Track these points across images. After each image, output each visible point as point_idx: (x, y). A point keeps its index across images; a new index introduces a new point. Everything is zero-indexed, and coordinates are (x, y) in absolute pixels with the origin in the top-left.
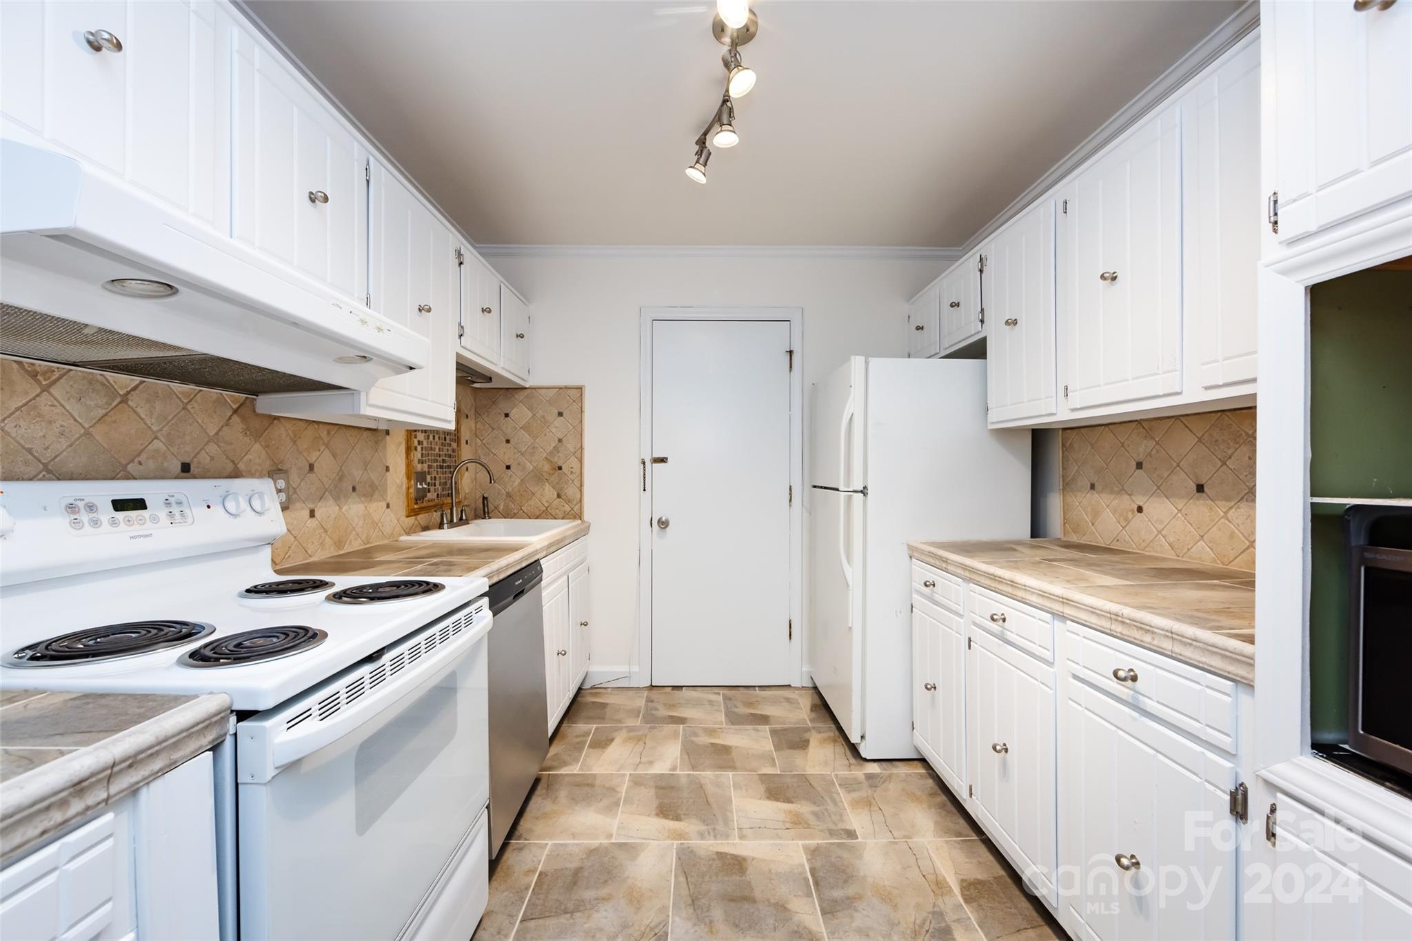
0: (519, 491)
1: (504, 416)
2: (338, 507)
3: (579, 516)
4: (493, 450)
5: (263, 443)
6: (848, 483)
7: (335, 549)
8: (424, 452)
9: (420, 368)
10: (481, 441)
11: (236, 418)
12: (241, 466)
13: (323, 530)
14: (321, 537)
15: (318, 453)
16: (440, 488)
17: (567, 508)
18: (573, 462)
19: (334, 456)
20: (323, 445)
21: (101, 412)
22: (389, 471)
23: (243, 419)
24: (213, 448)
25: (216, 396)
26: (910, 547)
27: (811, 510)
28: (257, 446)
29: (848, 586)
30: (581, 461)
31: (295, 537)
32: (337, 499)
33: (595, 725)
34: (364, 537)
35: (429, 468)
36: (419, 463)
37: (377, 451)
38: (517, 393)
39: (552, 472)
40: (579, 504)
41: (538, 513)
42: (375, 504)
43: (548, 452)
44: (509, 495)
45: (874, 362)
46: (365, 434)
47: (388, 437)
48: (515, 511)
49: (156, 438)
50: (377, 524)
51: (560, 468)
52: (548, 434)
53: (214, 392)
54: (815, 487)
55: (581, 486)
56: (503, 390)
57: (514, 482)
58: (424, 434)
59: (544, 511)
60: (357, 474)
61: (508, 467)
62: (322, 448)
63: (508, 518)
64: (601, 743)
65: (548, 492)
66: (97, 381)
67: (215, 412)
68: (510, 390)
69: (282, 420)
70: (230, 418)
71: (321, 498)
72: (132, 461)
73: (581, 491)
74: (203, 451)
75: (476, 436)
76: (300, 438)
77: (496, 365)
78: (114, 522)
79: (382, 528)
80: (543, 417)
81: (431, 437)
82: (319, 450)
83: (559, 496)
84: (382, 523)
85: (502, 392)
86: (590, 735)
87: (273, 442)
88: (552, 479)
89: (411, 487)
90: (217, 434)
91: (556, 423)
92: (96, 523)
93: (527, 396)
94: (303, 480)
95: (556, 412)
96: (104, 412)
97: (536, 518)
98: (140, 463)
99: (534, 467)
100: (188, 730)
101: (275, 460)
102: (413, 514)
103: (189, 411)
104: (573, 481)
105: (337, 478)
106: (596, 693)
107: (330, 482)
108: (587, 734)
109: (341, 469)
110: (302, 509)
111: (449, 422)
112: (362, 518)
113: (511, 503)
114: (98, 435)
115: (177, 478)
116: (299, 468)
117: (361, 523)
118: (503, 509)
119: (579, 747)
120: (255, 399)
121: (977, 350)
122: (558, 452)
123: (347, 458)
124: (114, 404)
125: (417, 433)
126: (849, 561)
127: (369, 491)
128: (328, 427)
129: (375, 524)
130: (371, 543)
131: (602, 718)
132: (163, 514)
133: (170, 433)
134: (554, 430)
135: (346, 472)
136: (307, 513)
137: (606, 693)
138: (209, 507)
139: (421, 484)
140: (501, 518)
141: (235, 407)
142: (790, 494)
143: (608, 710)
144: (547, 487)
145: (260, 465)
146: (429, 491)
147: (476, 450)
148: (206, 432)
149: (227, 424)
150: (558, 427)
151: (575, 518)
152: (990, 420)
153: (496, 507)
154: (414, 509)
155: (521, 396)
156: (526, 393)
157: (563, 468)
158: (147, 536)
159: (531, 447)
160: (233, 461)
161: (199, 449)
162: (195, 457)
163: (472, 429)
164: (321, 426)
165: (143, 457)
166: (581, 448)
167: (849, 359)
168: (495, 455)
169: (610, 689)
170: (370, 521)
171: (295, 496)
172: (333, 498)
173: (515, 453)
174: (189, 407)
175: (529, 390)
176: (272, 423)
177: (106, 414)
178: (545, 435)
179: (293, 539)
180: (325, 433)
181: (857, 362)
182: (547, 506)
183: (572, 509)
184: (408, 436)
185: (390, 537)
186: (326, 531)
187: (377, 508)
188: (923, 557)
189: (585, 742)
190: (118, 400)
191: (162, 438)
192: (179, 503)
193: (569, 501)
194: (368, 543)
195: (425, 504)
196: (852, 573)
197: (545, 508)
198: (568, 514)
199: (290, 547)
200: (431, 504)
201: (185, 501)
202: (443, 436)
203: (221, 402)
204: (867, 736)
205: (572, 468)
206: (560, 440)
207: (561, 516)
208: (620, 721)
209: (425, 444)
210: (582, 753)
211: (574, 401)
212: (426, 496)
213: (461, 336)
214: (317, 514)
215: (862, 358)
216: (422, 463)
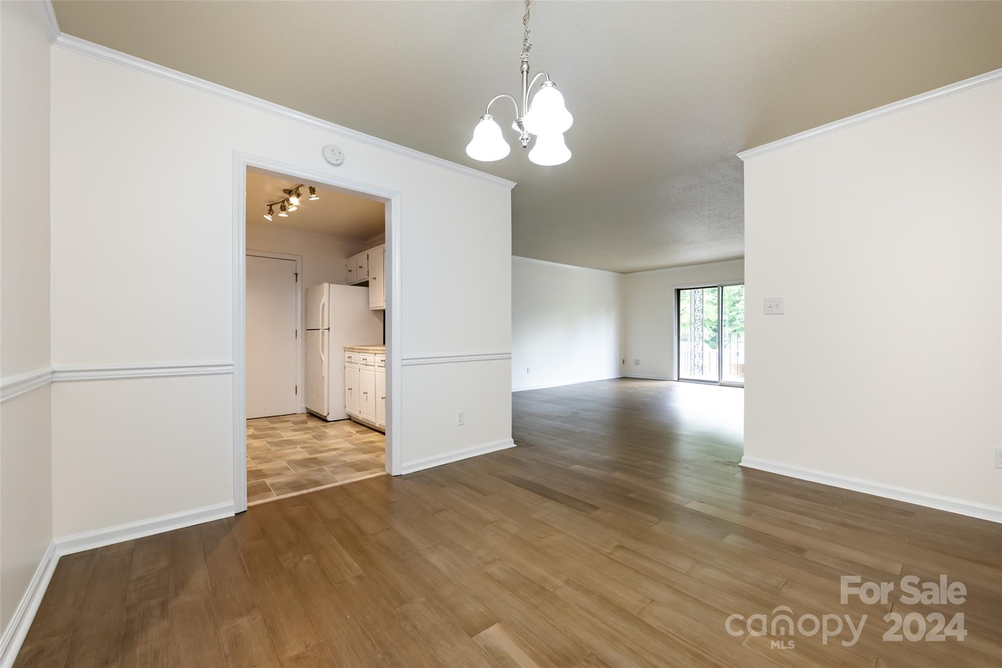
6: (323, 326)
26: (345, 348)
27: (306, 340)
29: (323, 362)
45: (331, 285)
54: (308, 330)
121: (366, 284)
126: (323, 353)
142: (296, 333)
152: (370, 307)
167: (323, 283)
181: (326, 285)
188: (349, 350)
196: (324, 358)
204: (330, 414)
215: (327, 284)
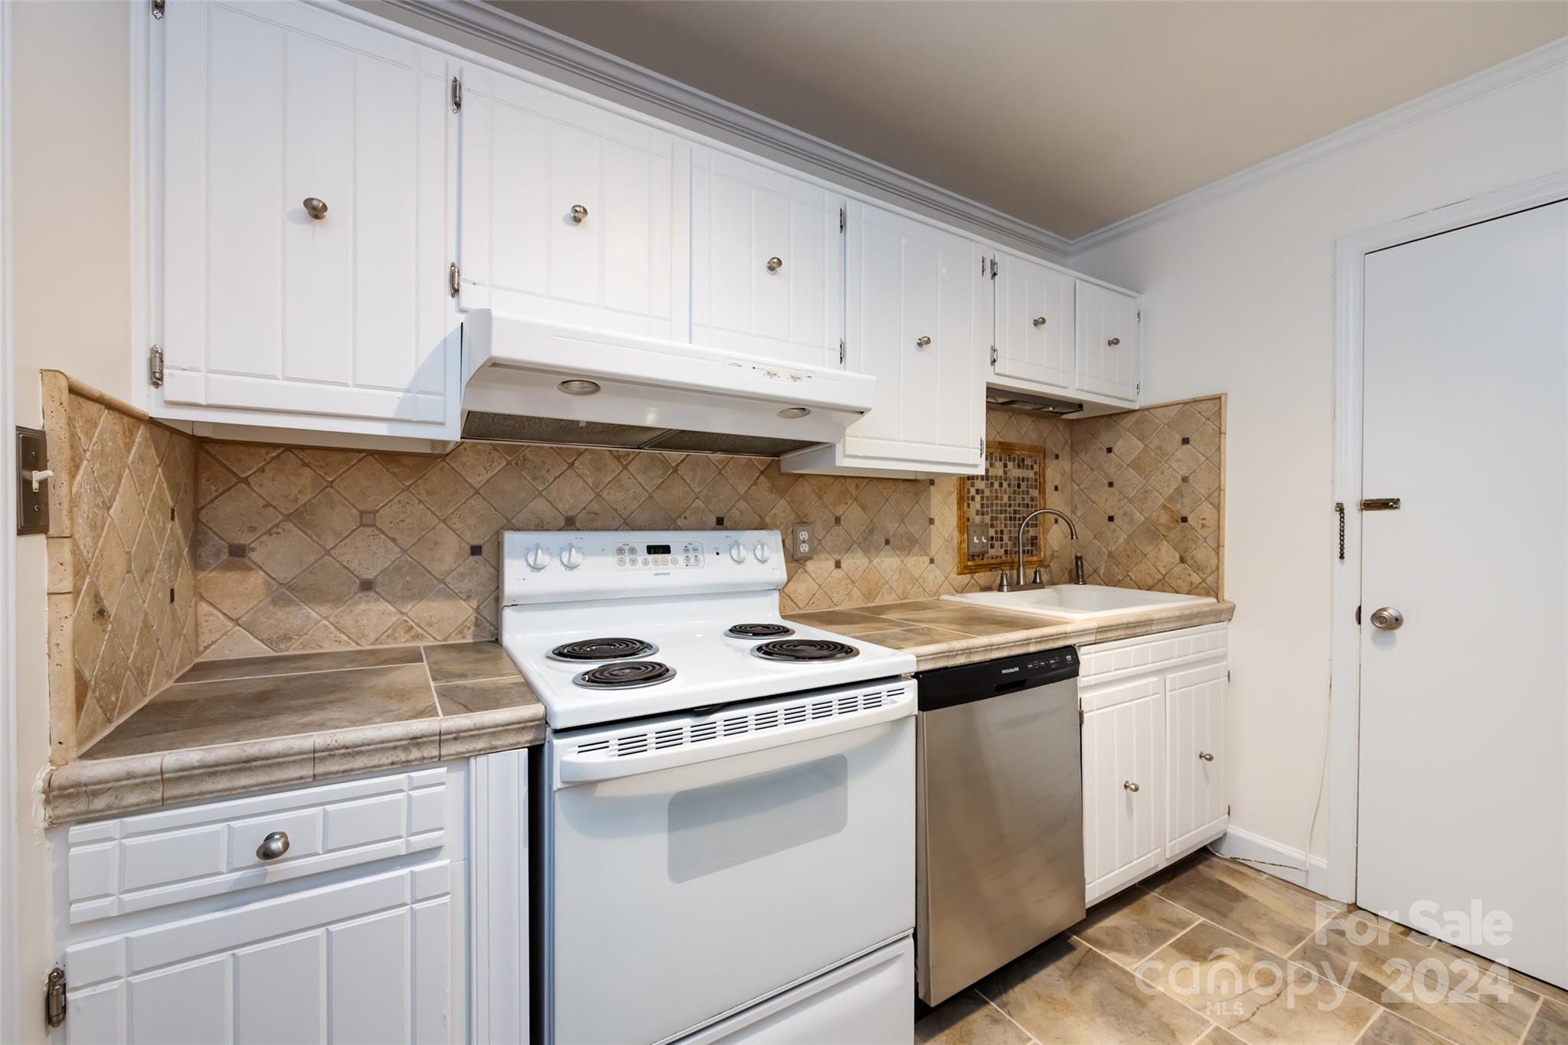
0: (1125, 551)
1: (1106, 451)
2: (868, 560)
3: (1215, 591)
4: (1092, 497)
5: (788, 499)
7: (863, 601)
8: (985, 502)
9: (869, 410)
10: (1078, 485)
11: (763, 479)
12: (768, 520)
13: (850, 582)
14: (848, 587)
15: (846, 506)
16: (1009, 543)
17: (1195, 578)
18: (1206, 510)
19: (864, 508)
20: (851, 498)
21: (660, 481)
22: (934, 524)
23: (770, 478)
24: (743, 505)
25: (745, 461)
28: (782, 501)
30: (1218, 507)
31: (820, 586)
32: (866, 551)
33: (1203, 919)
34: (899, 592)
35: (992, 520)
36: (977, 514)
37: (917, 502)
38: (1123, 419)
39: (1172, 526)
40: (1216, 573)
41: (1150, 582)
42: (914, 558)
43: (1166, 496)
44: (1111, 555)
46: (902, 485)
47: (932, 487)
48: (1120, 577)
49: (698, 498)
50: (917, 580)
51: (1184, 520)
52: (1166, 471)
53: (744, 457)
55: (1219, 546)
56: (1106, 418)
57: (1118, 538)
58: (985, 482)
59: (1159, 581)
60: (892, 527)
61: (1111, 519)
62: (850, 501)
63: (1110, 586)
64: (1197, 950)
65: (1167, 554)
66: (657, 458)
67: (744, 474)
68: (1113, 417)
69: (807, 477)
70: (757, 479)
71: (849, 549)
72: (680, 516)
73: (1218, 554)
74: (734, 508)
75: (1072, 480)
76: (825, 493)
77: (1065, 388)
78: (646, 563)
79: (924, 585)
80: (1160, 448)
81: (996, 485)
82: (846, 504)
83: (1182, 560)
84: (923, 578)
85: (1103, 421)
86: (1184, 928)
87: (798, 498)
88: (1172, 534)
89: (964, 541)
90: (746, 492)
91: (1179, 455)
92: (634, 562)
93: (1137, 422)
94: (828, 532)
95: (1179, 438)
96: (662, 480)
97: (1148, 590)
98: (685, 518)
99: (1146, 518)
100: (504, 726)
101: (799, 513)
102: (968, 571)
103: (723, 475)
104: (1205, 539)
105: (867, 530)
106: (1236, 871)
107: (859, 534)
108: (1183, 924)
109: (872, 521)
110: (828, 560)
111: (975, 466)
112: (898, 571)
113: (1114, 567)
114: (657, 496)
115: (713, 529)
116: (825, 520)
117: (895, 577)
118: (1104, 574)
119: (1156, 937)
120: (780, 461)
122: (1182, 496)
123: (880, 510)
124: (668, 475)
125: (975, 481)
127: (910, 544)
128: (856, 480)
129: (914, 580)
130: (909, 599)
131: (1222, 915)
132: (681, 558)
133: (708, 494)
134: (1175, 465)
135: (877, 524)
136: (831, 564)
137: (1254, 879)
138: (718, 554)
139: (979, 539)
140: (1102, 585)
141: (762, 468)
143: (1240, 906)
144: (1165, 546)
145: (785, 518)
146: (992, 546)
147: (1072, 497)
148: (737, 492)
149: (755, 484)
150: (1180, 461)
151: (1208, 594)
153: (1095, 571)
154: (969, 566)
155: (1128, 422)
156: (1134, 417)
157: (1189, 519)
158: (666, 574)
159: (1142, 490)
160: (760, 516)
161: (731, 506)
162: (728, 512)
163: (1064, 471)
164: (848, 480)
165: (687, 514)
166: (1219, 489)
168: (1094, 502)
169: (1266, 876)
170: (908, 576)
171: (820, 547)
172: (861, 549)
173: (1119, 500)
174: (723, 472)
175: (1138, 414)
176: (797, 480)
177: (664, 481)
178: (1162, 473)
179: (818, 587)
180: (853, 486)
182: (1164, 573)
183: (1204, 581)
184: (960, 485)
185: (934, 596)
186: (853, 582)
187: (916, 563)
189: (1171, 934)
190: (671, 470)
191: (702, 498)
192: (695, 550)
193: (1198, 568)
194: (905, 598)
195: (985, 561)
197: (1161, 577)
198: (1197, 587)
199: (814, 595)
200: (992, 561)
201: (700, 549)
202: (1016, 483)
203: (750, 465)
205: (1203, 519)
206: (1185, 479)
207: (1185, 589)
208: (1252, 934)
209: (987, 493)
210: (1156, 948)
211: (1208, 419)
212: (987, 552)
213: (994, 361)
214: (843, 565)
216: (983, 514)
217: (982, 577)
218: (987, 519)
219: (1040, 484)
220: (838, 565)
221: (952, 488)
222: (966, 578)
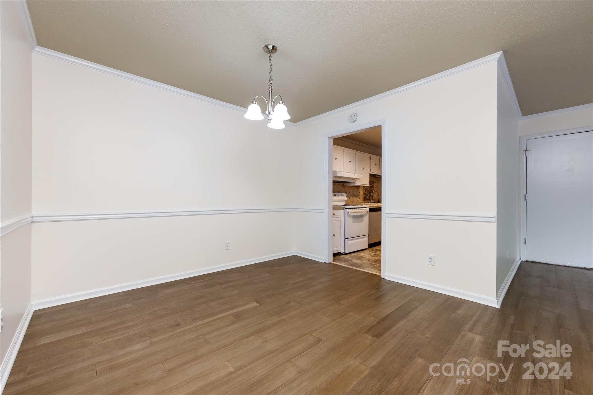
16: (369, 196)
22: (360, 193)
32: (353, 196)
37: (358, 190)
42: (357, 198)
47: (360, 188)
50: (358, 201)
77: (378, 173)
87: (346, 189)
89: (364, 196)
109: (353, 192)
110: (348, 198)
111: (368, 185)
116: (348, 192)
127: (358, 196)
138: (340, 196)
139: (366, 195)
145: (344, 192)
147: (377, 189)
160: (342, 191)
185: (360, 203)
192: (338, 195)
195: (366, 199)
209: (366, 188)
212: (366, 197)
213: (370, 170)
217: (366, 201)
218: (366, 192)
219: (373, 187)
220: (350, 198)
221: (362, 187)
222: (364, 201)
